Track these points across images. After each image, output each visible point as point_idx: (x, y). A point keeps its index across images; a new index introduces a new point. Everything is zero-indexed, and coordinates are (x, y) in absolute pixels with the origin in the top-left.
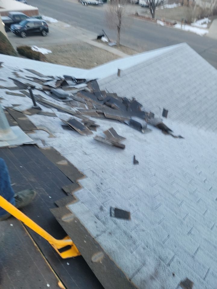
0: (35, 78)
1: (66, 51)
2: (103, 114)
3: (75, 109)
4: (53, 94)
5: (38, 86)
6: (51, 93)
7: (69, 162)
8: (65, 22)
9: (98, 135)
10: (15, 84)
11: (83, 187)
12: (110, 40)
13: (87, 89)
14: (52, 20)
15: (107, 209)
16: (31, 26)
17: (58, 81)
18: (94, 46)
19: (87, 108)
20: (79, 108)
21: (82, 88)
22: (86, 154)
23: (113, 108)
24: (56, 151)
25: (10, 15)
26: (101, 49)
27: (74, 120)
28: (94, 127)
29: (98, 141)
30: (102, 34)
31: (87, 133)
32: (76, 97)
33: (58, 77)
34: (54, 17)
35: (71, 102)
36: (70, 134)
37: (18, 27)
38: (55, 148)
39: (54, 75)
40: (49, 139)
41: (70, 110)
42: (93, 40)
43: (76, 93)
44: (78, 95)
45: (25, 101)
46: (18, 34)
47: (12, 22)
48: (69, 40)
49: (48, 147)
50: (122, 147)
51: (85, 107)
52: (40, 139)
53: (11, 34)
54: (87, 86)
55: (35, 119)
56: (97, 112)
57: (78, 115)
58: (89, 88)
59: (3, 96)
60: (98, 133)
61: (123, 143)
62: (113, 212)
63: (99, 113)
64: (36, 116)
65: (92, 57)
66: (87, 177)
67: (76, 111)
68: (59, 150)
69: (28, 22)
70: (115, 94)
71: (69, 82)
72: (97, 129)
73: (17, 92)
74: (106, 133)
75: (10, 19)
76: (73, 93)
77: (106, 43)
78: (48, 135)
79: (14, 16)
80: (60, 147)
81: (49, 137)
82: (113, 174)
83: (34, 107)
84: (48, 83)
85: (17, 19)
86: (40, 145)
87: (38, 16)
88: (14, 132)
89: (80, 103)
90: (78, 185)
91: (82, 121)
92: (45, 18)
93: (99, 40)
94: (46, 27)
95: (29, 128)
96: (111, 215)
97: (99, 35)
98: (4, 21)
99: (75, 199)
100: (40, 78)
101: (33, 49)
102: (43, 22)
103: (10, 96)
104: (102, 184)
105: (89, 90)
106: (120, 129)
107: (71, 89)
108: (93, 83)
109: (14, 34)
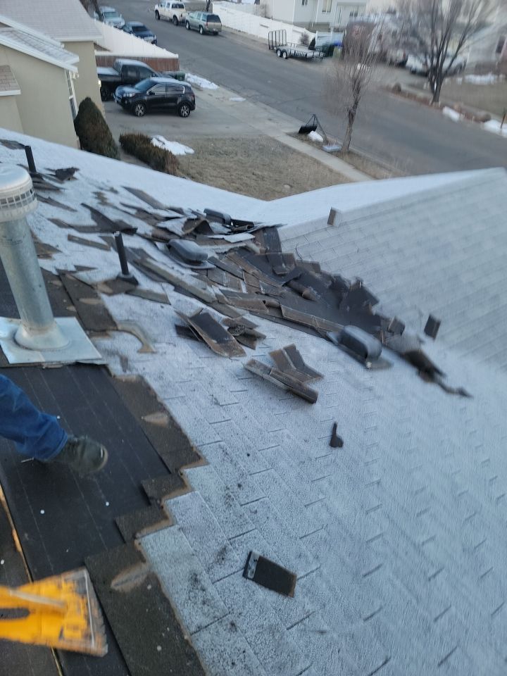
0: (140, 210)
1: (226, 153)
2: (279, 309)
3: (214, 291)
4: (173, 251)
5: (144, 227)
6: (169, 247)
7: (171, 418)
8: (234, 90)
9: (255, 358)
10: (93, 218)
11: (193, 490)
12: (329, 138)
13: (253, 246)
14: (205, 84)
15: (237, 558)
16: (159, 92)
17: (190, 220)
18: (289, 148)
19: (244, 290)
20: (225, 289)
21: (241, 242)
22: (217, 403)
23: (306, 298)
24: (149, 388)
25: (118, 64)
26: (304, 156)
27: (207, 315)
28: (250, 338)
29: (253, 375)
30: (311, 124)
31: (232, 352)
32: (224, 261)
33: (193, 212)
34: (211, 79)
35: (209, 271)
36: (190, 350)
37: (129, 91)
38: (148, 379)
39: (185, 208)
40: (138, 356)
41: (203, 291)
42: (290, 135)
43: (225, 253)
44: (230, 259)
45: (106, 260)
46: (128, 107)
47: (119, 79)
48: (235, 129)
49: (131, 375)
50: (309, 399)
51: (240, 288)
52: (117, 353)
53: (114, 105)
54: (254, 240)
55: (118, 305)
56: (264, 302)
57: (219, 306)
58: (257, 245)
59: (60, 245)
60: (258, 354)
61: (314, 387)
62: (253, 567)
63: (269, 306)
64: (122, 298)
65: (281, 172)
66: (208, 463)
67: (217, 295)
68: (155, 385)
69: (155, 84)
70: (316, 266)
71: (215, 226)
72: (258, 345)
73: (94, 237)
74: (277, 356)
75: (117, 74)
76: (220, 251)
77: (317, 145)
78: (138, 345)
79: (126, 68)
80: (161, 378)
81: (140, 351)
82: (273, 464)
83: (122, 275)
84: (168, 224)
85: (131, 74)
86: (116, 368)
87: (178, 73)
88: (63, 331)
89: (229, 275)
90: (182, 481)
91: (225, 322)
92: (192, 78)
93: (303, 136)
94: (190, 99)
95: (99, 324)
96: (245, 575)
97: (304, 124)
98: (100, 76)
99: (166, 518)
100: (151, 210)
101: (155, 142)
102: (186, 87)
103: (75, 246)
104: (239, 486)
105: (257, 248)
106: (313, 350)
107: (215, 241)
108: (268, 233)
109: (120, 107)
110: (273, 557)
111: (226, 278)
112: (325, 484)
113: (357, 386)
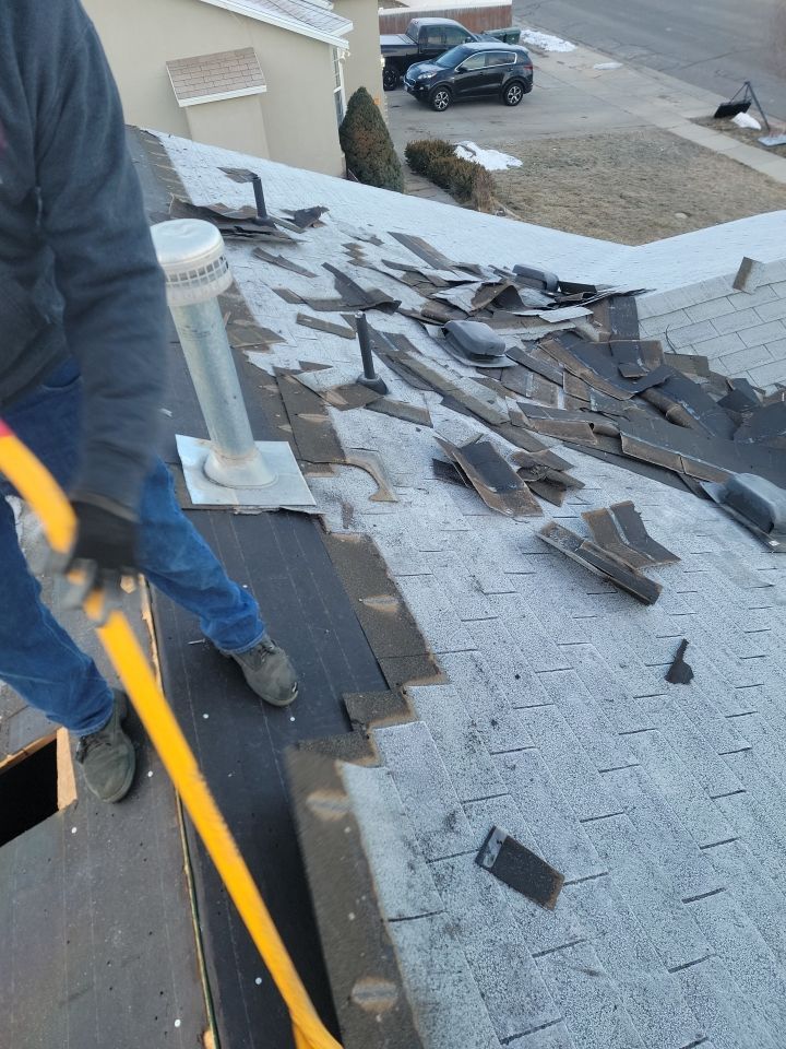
0: (411, 272)
1: (578, 163)
2: (618, 437)
3: (507, 405)
4: (450, 340)
5: (412, 300)
6: (445, 331)
7: (403, 605)
8: (602, 51)
9: (557, 521)
10: (336, 288)
11: (418, 718)
12: (772, 122)
13: (587, 328)
14: (555, 44)
15: (472, 833)
16: (474, 65)
17: (487, 285)
18: (693, 145)
19: (561, 405)
20: (527, 401)
21: (568, 321)
22: (479, 590)
23: (672, 420)
24: (378, 556)
25: (414, 26)
26: (721, 158)
27: (488, 445)
28: (555, 485)
29: (548, 548)
30: (739, 99)
31: (520, 507)
32: (533, 355)
33: (497, 272)
34: (565, 35)
35: (505, 371)
36: (450, 501)
37: (427, 69)
38: (377, 541)
39: (484, 264)
40: (370, 505)
41: (489, 406)
42: (696, 121)
43: (538, 340)
44: (544, 350)
45: (346, 355)
46: (424, 97)
47: (414, 51)
48: (598, 120)
49: (354, 535)
50: (645, 595)
51: (553, 402)
52: (339, 499)
53: (403, 95)
54: (590, 318)
55: (353, 426)
56: (592, 425)
57: (511, 431)
58: (596, 326)
59: (285, 329)
60: (564, 514)
61: (656, 575)
62: (495, 850)
63: (599, 433)
64: (360, 414)
65: (672, 190)
66: (448, 682)
67: (511, 413)
68: (387, 552)
69: (469, 53)
70: (700, 363)
71: (530, 294)
72: (568, 498)
73: (335, 318)
74: (597, 520)
75: (412, 43)
76: (528, 338)
77: (750, 135)
78: (372, 488)
79: (426, 31)
80: (398, 541)
81: (372, 499)
82: (556, 697)
83: (364, 379)
84: (451, 295)
85: (434, 41)
86: (334, 521)
87: (508, 30)
88: (268, 461)
89: (540, 379)
90: (404, 702)
91: (517, 458)
92: (531, 36)
93: (722, 123)
94: (525, 72)
95: (320, 453)
96: (479, 861)
97: (726, 101)
98: (385, 48)
99: (371, 753)
100: (429, 271)
101: (460, 153)
102: (520, 52)
103: (305, 331)
104: (494, 723)
105: (594, 333)
106: (669, 513)
107: (523, 321)
108: (619, 304)
109: (413, 98)
110: (529, 841)
111: (531, 382)
112: (644, 740)
113: (744, 580)
